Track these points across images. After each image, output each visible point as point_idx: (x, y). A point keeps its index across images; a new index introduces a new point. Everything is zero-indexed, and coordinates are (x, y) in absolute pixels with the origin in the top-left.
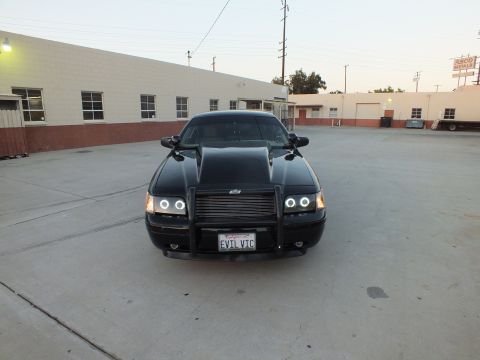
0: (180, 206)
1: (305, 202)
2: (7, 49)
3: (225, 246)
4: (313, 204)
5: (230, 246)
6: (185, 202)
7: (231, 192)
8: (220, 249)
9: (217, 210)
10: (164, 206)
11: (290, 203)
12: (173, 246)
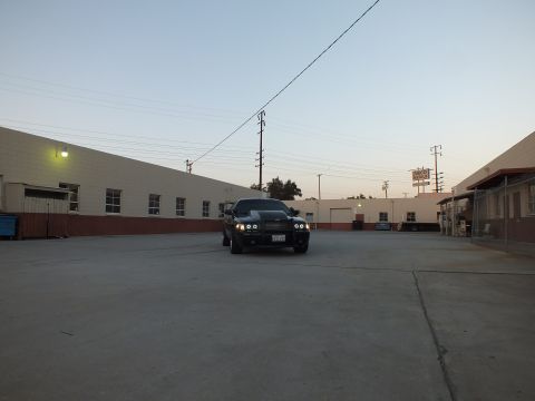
0: (255, 227)
1: (302, 226)
2: (65, 154)
3: (274, 240)
4: (305, 229)
5: (276, 240)
6: (257, 225)
9: (269, 226)
10: (249, 227)
11: (296, 226)
12: (253, 242)
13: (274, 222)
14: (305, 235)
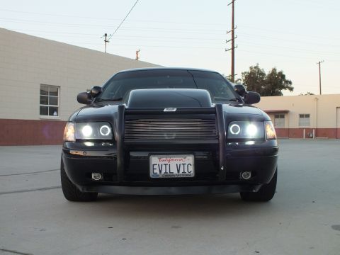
3: (157, 171)
5: (163, 172)
6: (111, 126)
7: (165, 110)
8: (151, 175)
10: (87, 132)
11: (234, 130)
12: (96, 176)
13: (160, 115)
14: (264, 157)
